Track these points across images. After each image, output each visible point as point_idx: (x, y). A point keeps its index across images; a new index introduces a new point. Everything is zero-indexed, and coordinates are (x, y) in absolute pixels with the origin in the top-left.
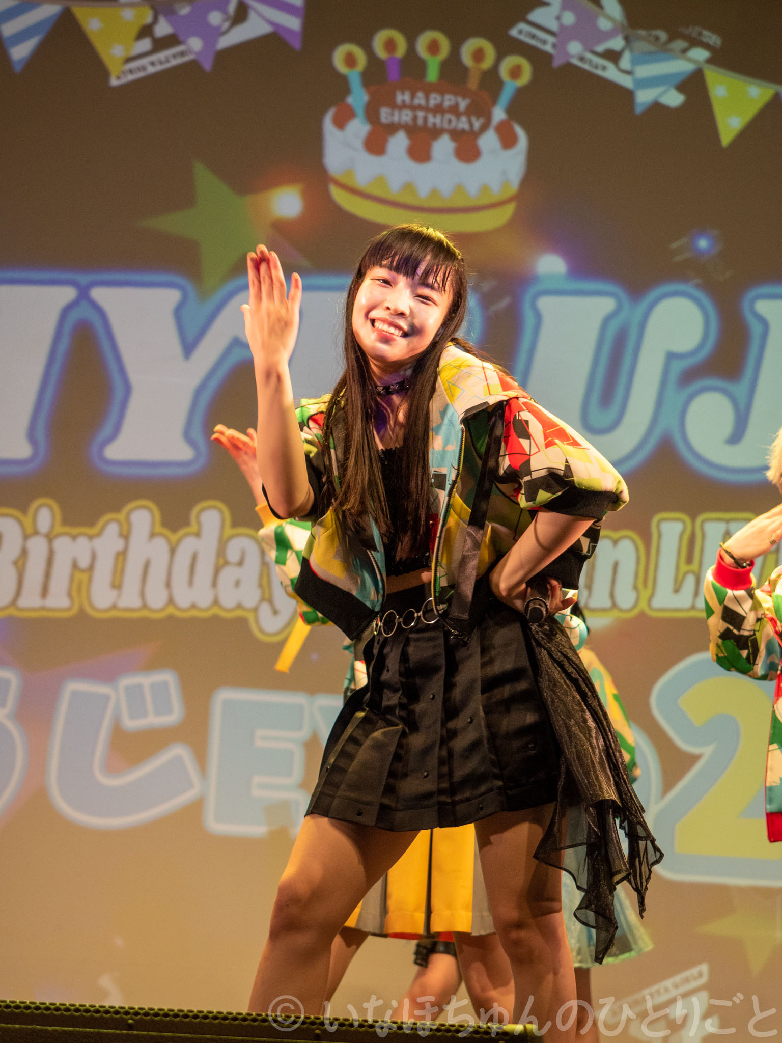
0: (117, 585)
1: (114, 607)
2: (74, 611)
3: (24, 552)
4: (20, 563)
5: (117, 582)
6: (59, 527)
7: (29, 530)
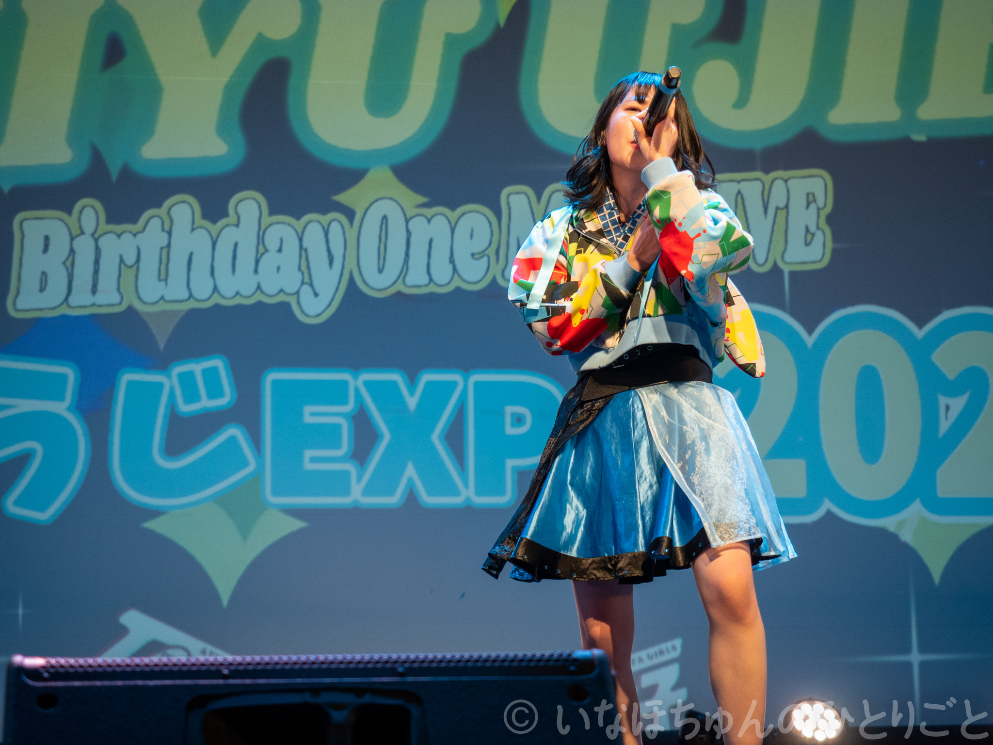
1: (162, 298)
2: (123, 307)
3: (72, 252)
4: (68, 263)
5: (163, 276)
6: (104, 227)
7: (75, 231)
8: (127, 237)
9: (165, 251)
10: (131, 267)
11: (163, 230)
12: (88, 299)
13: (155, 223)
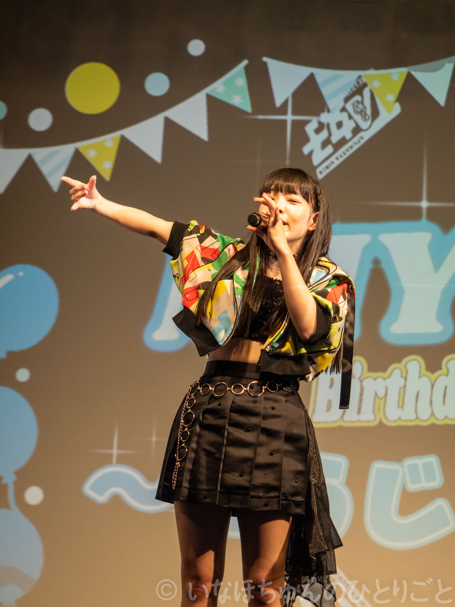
0: (401, 405)
1: (400, 418)
2: (376, 423)
6: (366, 374)
8: (380, 380)
9: (402, 390)
10: (382, 398)
11: (402, 376)
12: (355, 417)
13: (397, 373)
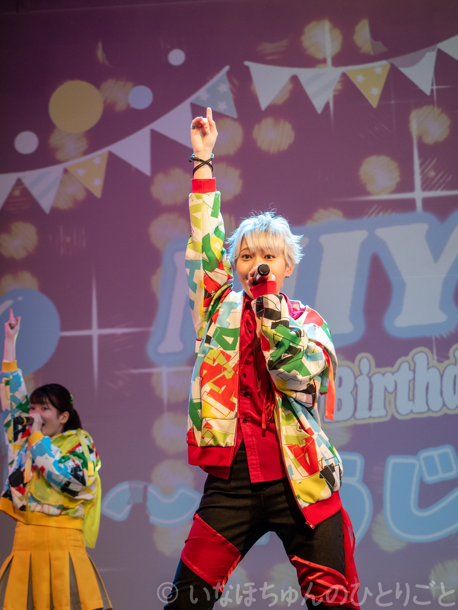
1: (411, 411)
2: (389, 417)
3: (356, 386)
4: (354, 393)
5: (411, 398)
6: (374, 369)
7: (357, 373)
8: (388, 375)
9: (412, 383)
10: (391, 393)
11: (410, 369)
12: (367, 414)
13: (405, 366)
